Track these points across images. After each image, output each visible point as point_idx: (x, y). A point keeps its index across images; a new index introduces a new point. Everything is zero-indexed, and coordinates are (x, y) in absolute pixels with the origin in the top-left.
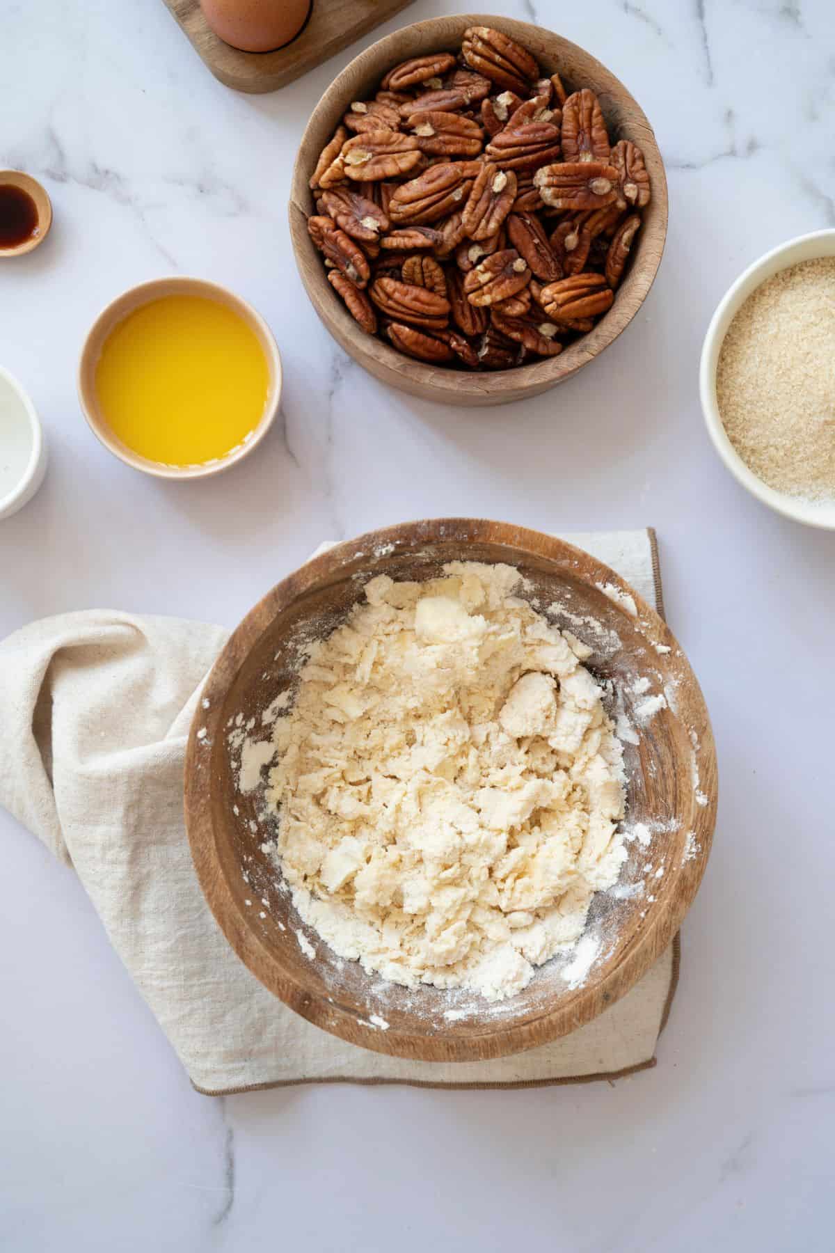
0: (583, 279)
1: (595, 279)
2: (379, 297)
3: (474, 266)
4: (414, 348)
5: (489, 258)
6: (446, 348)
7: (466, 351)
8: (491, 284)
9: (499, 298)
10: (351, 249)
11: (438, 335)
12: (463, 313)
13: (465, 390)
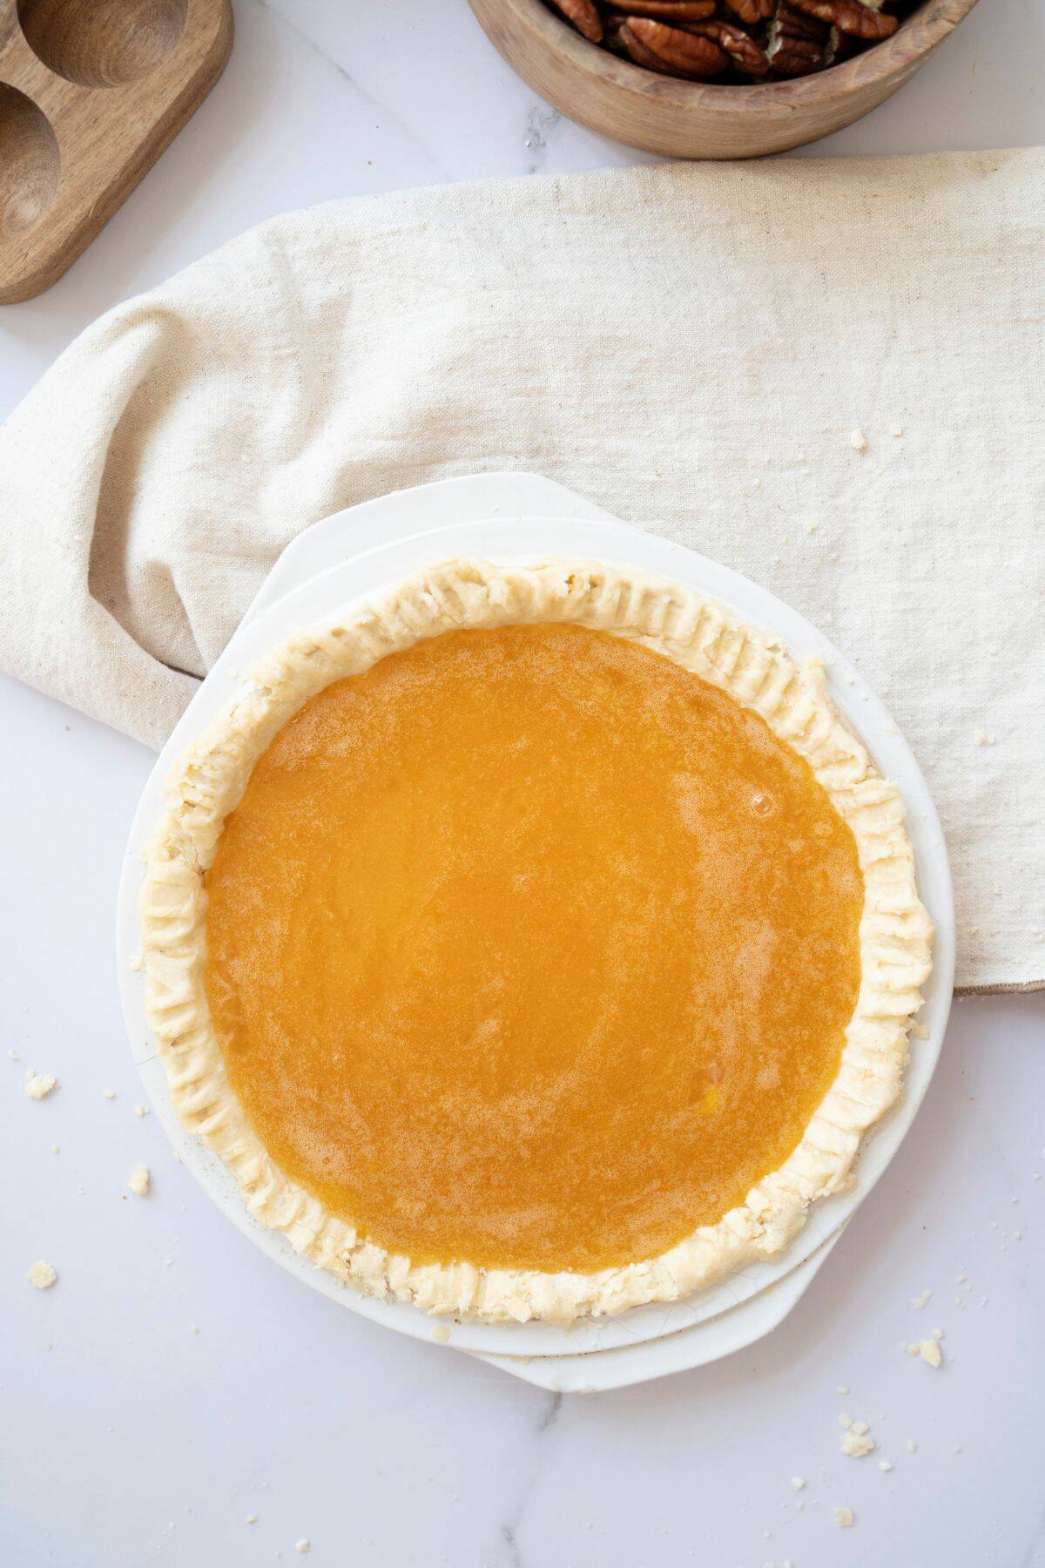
4: (666, 55)
6: (717, 50)
7: (748, 48)
11: (700, 29)
13: (759, 110)
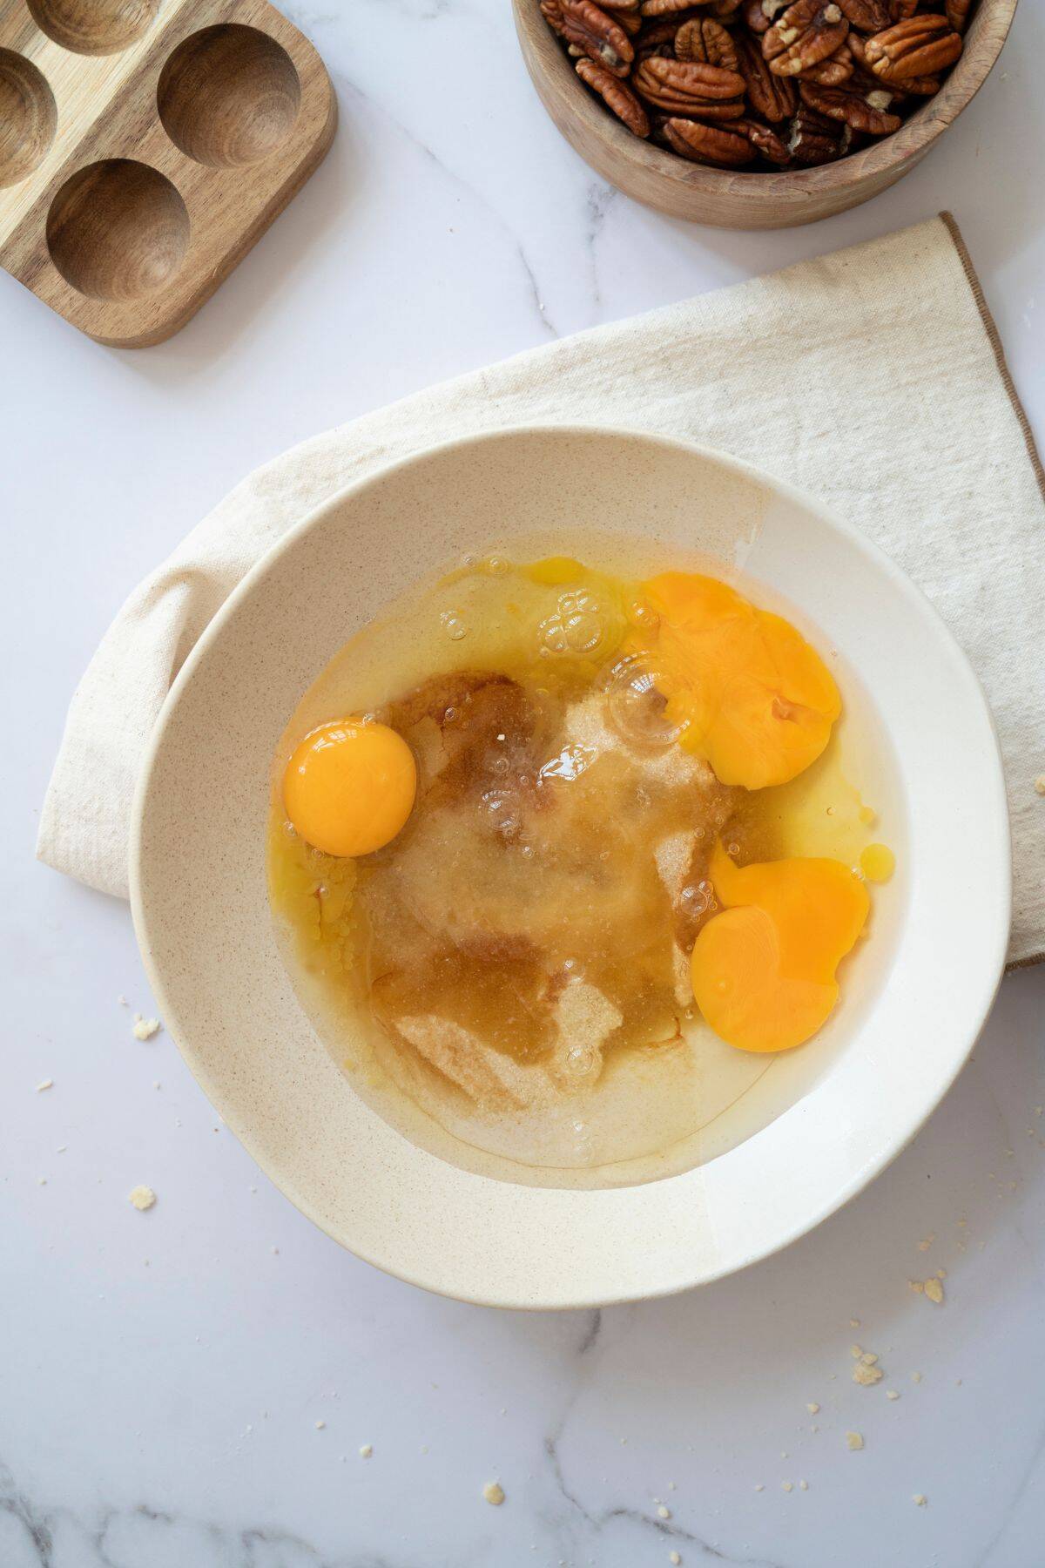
0: (920, 23)
1: (934, 21)
2: (649, 85)
3: (772, 23)
4: (702, 149)
5: (791, 8)
6: (746, 144)
7: (772, 142)
8: (797, 44)
9: (811, 61)
10: (605, 23)
11: (732, 127)
12: (762, 92)
13: (780, 194)
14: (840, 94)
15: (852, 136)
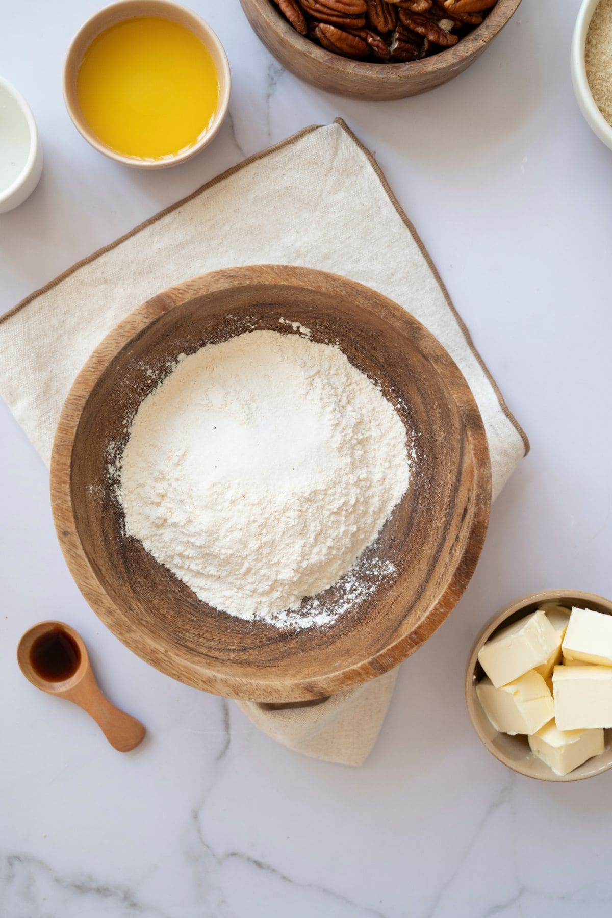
2: (308, 2)
4: (338, 44)
6: (365, 44)
7: (380, 45)
11: (357, 33)
12: (377, 13)
13: (382, 76)
14: (422, 18)
15: (429, 45)
